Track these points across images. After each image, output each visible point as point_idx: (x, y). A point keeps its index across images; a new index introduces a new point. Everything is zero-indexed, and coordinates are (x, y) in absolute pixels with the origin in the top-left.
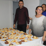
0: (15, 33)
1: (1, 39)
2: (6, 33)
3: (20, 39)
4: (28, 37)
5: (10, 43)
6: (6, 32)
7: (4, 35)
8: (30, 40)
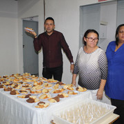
0: (42, 83)
1: (17, 95)
2: (22, 83)
3: (55, 92)
4: (68, 88)
5: (37, 101)
6: (21, 80)
7: (19, 87)
8: (74, 94)
